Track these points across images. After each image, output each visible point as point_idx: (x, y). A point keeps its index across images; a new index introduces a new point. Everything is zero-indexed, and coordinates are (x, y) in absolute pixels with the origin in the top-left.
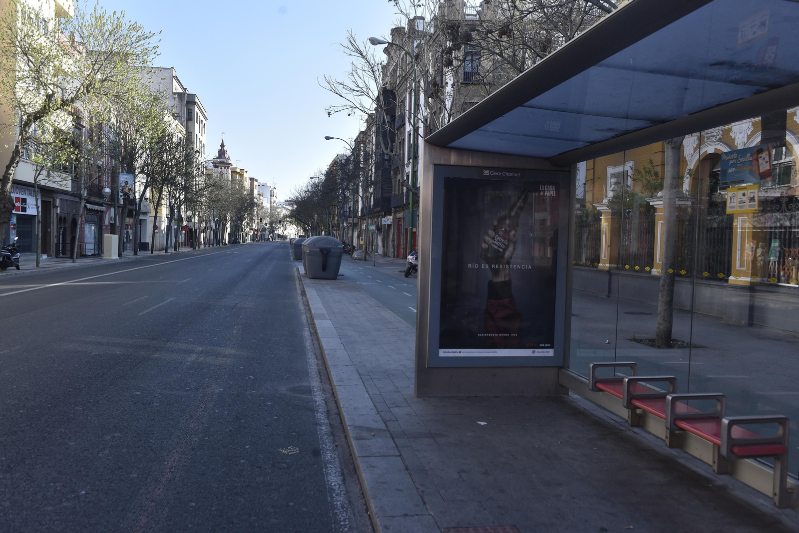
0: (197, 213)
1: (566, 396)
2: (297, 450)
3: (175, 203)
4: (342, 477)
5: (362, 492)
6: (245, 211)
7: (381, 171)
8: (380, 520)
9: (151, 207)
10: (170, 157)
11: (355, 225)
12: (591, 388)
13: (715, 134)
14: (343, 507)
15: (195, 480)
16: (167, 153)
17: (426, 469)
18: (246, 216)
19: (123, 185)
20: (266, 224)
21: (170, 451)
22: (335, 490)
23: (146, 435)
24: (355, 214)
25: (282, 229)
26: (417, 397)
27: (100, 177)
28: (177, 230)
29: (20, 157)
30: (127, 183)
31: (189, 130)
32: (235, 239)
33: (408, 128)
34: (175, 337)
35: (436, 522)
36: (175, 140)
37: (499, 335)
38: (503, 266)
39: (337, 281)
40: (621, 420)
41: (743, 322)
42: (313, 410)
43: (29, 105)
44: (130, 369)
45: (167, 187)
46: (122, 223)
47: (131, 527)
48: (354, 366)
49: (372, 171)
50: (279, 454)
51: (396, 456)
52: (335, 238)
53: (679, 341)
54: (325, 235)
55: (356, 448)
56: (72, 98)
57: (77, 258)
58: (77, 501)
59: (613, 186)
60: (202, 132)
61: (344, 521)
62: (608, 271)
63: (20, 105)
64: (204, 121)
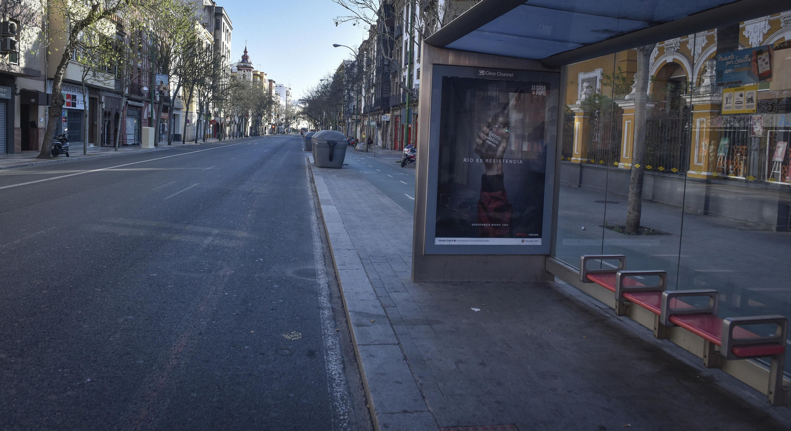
0: (223, 110)
1: (552, 282)
2: (299, 335)
3: (204, 100)
4: (342, 366)
5: (361, 382)
6: (265, 108)
7: (381, 75)
8: (379, 418)
9: (183, 104)
10: (199, 61)
11: (358, 121)
12: (582, 279)
13: (673, 45)
14: (342, 399)
15: (199, 368)
16: (197, 57)
17: (424, 359)
18: (265, 113)
19: (159, 84)
20: (282, 120)
21: (178, 336)
22: (335, 379)
23: (157, 319)
24: (358, 112)
25: (296, 124)
26: (414, 282)
27: (139, 77)
28: (206, 123)
29: (69, 59)
30: (162, 83)
31: (217, 38)
32: (255, 133)
33: (406, 37)
34: (195, 220)
35: (435, 419)
36: (204, 46)
37: (491, 225)
38: (496, 161)
39: (342, 169)
40: (605, 307)
41: (700, 211)
42: (317, 294)
43: (77, 14)
44: (151, 251)
45: (197, 86)
46: (158, 116)
47: (131, 420)
48: (355, 250)
49: (373, 75)
50: (282, 340)
51: (394, 344)
52: (341, 133)
53: (645, 228)
54: (333, 129)
55: (356, 336)
56: (114, 8)
57: (119, 147)
58: (81, 389)
59: (585, 90)
60: (227, 40)
61: (344, 415)
62: (579, 164)
63: (69, 14)
64: (230, 31)
